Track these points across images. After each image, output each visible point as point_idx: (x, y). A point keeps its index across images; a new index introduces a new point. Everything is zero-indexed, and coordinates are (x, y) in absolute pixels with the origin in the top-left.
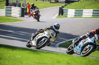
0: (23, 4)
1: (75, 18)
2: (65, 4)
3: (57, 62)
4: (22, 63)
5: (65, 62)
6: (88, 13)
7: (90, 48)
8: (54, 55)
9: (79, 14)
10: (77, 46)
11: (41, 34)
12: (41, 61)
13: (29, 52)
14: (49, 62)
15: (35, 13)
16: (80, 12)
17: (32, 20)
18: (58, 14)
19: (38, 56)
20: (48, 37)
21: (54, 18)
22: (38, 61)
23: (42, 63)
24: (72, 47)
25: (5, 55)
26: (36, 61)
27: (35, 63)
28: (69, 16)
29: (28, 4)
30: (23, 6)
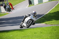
1: (39, 4)
3: (35, 33)
5: (39, 32)
8: (32, 30)
12: (25, 35)
13: (17, 31)
14: (30, 35)
18: (29, 4)
19: (23, 32)
21: (27, 7)
25: (3, 37)
28: (35, 4)
30: (7, 5)
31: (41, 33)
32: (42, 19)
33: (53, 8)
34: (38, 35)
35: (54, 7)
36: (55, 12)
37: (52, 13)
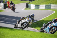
0: (5, 1)
2: (29, 2)
3: (25, 36)
4: (4, 36)
5: (29, 35)
6: (42, 7)
7: (55, 29)
9: (37, 7)
10: (46, 28)
11: (23, 20)
12: (16, 35)
14: (20, 35)
15: (12, 7)
16: (38, 6)
17: (10, 11)
18: (25, 7)
19: (14, 32)
20: (28, 22)
21: (23, 9)
22: (14, 35)
23: (16, 36)
24: (43, 29)
26: (13, 35)
27: (12, 36)
29: (8, 1)
30: (5, 2)
31: (31, 36)
32: (34, 24)
33: (47, 17)
35: (49, 16)
37: (45, 21)
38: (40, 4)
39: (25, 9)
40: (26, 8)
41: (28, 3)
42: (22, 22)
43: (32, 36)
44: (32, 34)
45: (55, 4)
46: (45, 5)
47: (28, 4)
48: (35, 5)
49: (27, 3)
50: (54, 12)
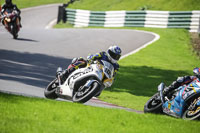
1: (90, 29)
3: (54, 119)
6: (115, 18)
9: (97, 20)
14: (37, 118)
15: (9, 20)
18: (56, 20)
23: (22, 121)
28: (78, 24)
31: (76, 121)
34: (62, 127)
36: (137, 68)
37: (125, 68)
38: (109, 8)
39: (54, 27)
40: (59, 21)
41: (66, 6)
42: (79, 77)
43: (78, 121)
44: (80, 113)
45: (160, 10)
46: (124, 12)
47: (67, 9)
48: (88, 12)
49: (62, 5)
50: (158, 37)
